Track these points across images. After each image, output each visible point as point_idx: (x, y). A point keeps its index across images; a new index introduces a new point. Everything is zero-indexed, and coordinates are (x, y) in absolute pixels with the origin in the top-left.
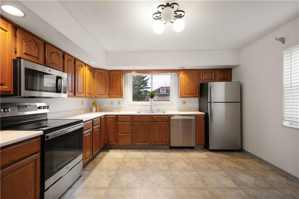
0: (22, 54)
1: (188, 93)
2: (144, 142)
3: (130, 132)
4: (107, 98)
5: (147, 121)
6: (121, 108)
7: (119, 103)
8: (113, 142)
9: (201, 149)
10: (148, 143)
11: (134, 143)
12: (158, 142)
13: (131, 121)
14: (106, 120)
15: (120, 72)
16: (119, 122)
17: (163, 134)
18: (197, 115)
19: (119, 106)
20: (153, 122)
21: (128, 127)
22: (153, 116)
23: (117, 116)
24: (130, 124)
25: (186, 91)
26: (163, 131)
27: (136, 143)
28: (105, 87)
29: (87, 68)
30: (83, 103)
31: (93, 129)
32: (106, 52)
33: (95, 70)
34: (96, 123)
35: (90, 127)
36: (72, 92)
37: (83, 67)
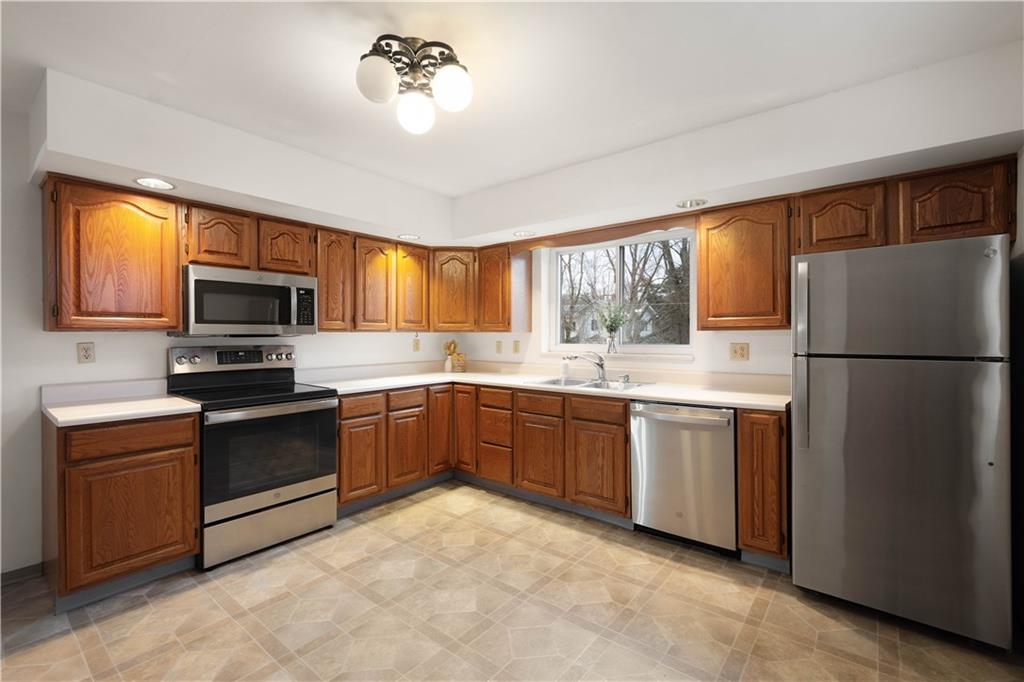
0: (199, 253)
1: (730, 310)
2: (546, 485)
3: (508, 444)
4: (472, 331)
5: (555, 414)
6: (520, 363)
7: (516, 347)
8: (468, 465)
9: (771, 571)
10: (558, 490)
11: (519, 479)
12: (590, 495)
13: (510, 407)
14: (453, 397)
15: (501, 250)
16: (484, 406)
17: (605, 469)
18: (745, 410)
19: (513, 357)
20: (574, 418)
21: (502, 424)
22: (573, 399)
23: (478, 387)
24: (509, 416)
25: (721, 302)
26: (603, 457)
27: (525, 482)
28: (464, 298)
29: (401, 253)
30: (417, 346)
31: (387, 416)
32: (453, 199)
33: (437, 253)
34: (403, 403)
35: (372, 410)
36: (343, 321)
37: (386, 252)
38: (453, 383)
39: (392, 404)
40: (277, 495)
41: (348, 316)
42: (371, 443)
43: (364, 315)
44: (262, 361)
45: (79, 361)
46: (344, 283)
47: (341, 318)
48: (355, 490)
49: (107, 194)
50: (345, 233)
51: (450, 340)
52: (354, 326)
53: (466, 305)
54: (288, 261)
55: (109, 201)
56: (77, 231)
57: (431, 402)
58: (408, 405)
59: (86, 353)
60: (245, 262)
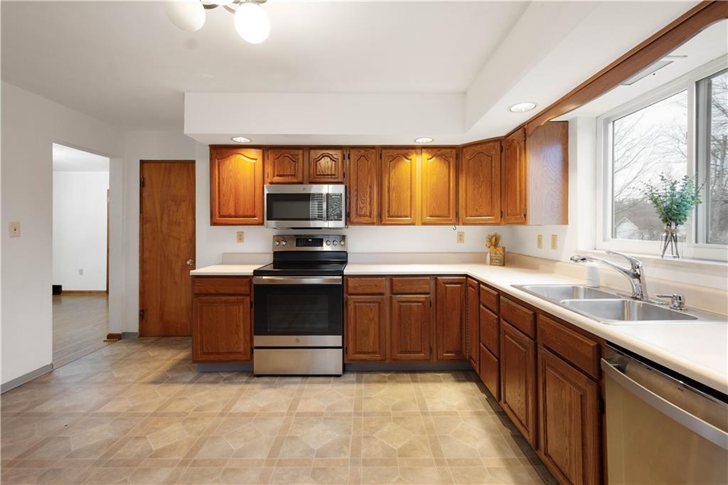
0: (274, 177)
3: (495, 353)
7: (554, 242)
8: (474, 362)
13: (496, 311)
14: (466, 289)
15: (518, 133)
16: (482, 304)
21: (491, 328)
23: (479, 283)
24: (495, 321)
28: (489, 191)
29: (425, 156)
30: (461, 237)
31: (391, 297)
32: (464, 93)
33: (464, 150)
34: (408, 289)
35: (375, 290)
36: (370, 217)
37: (410, 158)
38: (467, 276)
39: (395, 288)
40: (298, 340)
41: (375, 212)
42: (374, 318)
43: (389, 211)
44: (322, 246)
45: (238, 242)
46: (370, 187)
47: (368, 214)
48: (360, 353)
49: (230, 151)
50: (373, 147)
51: (492, 234)
52: (380, 221)
53: (491, 198)
54: (328, 175)
55: (232, 155)
56: (219, 172)
57: (439, 291)
58: (413, 291)
59: (240, 238)
60: (300, 179)
